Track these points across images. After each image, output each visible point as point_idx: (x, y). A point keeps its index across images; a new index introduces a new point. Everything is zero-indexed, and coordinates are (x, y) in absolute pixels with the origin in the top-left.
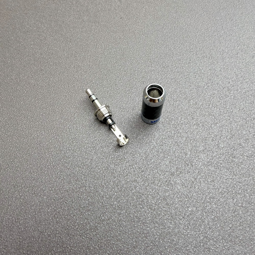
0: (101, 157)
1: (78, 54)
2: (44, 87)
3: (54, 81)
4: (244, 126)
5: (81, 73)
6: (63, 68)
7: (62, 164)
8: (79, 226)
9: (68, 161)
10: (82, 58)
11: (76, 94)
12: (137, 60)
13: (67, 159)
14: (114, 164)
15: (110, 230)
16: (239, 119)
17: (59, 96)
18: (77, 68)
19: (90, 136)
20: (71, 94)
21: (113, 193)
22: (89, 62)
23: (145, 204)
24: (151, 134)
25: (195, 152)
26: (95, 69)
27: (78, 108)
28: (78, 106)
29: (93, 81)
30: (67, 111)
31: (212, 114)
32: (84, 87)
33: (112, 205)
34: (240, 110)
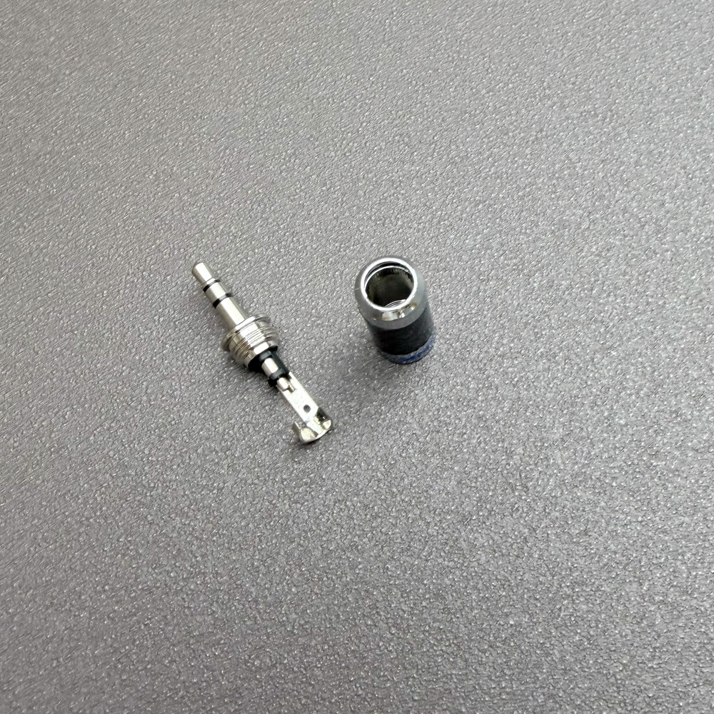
0: (249, 481)
1: (166, 130)
2: (62, 256)
3: (93, 233)
4: (697, 353)
5: (180, 198)
6: (122, 186)
7: (130, 509)
8: (187, 692)
9: (149, 498)
10: (183, 145)
11: (166, 275)
12: (364, 142)
13: (146, 493)
14: (290, 499)
15: (277, 696)
16: (681, 328)
17: (110, 286)
18: (167, 181)
19: (214, 415)
20: (149, 275)
21: (286, 587)
22: (206, 157)
23: (380, 615)
24: (403, 396)
25: (536, 447)
26: (224, 184)
27: (175, 322)
28: (174, 318)
29: (221, 227)
30: (139, 336)
31: (600, 319)
32: (191, 250)
33: (283, 624)
34: (687, 298)
